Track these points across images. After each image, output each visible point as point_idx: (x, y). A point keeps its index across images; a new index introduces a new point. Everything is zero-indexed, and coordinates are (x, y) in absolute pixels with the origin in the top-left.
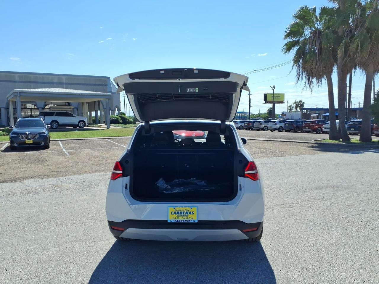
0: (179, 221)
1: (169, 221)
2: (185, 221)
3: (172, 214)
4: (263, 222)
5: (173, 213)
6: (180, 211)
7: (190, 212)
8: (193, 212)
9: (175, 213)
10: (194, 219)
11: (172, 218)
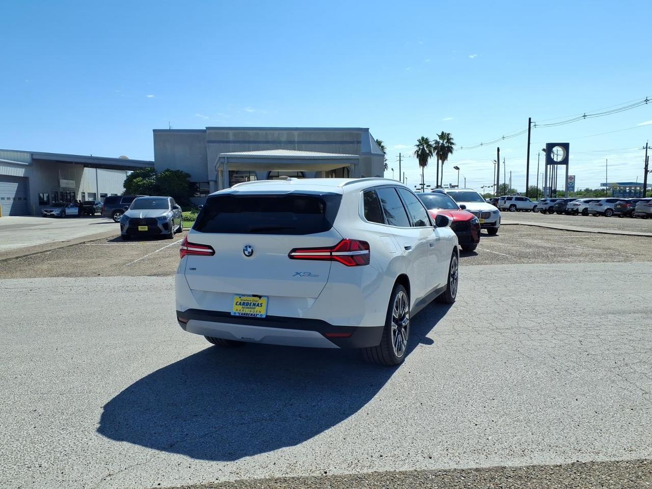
0: (244, 314)
1: (232, 314)
2: (252, 315)
3: (236, 304)
5: (238, 304)
6: (246, 302)
7: (258, 304)
8: (261, 304)
9: (240, 304)
10: (261, 313)
11: (236, 310)
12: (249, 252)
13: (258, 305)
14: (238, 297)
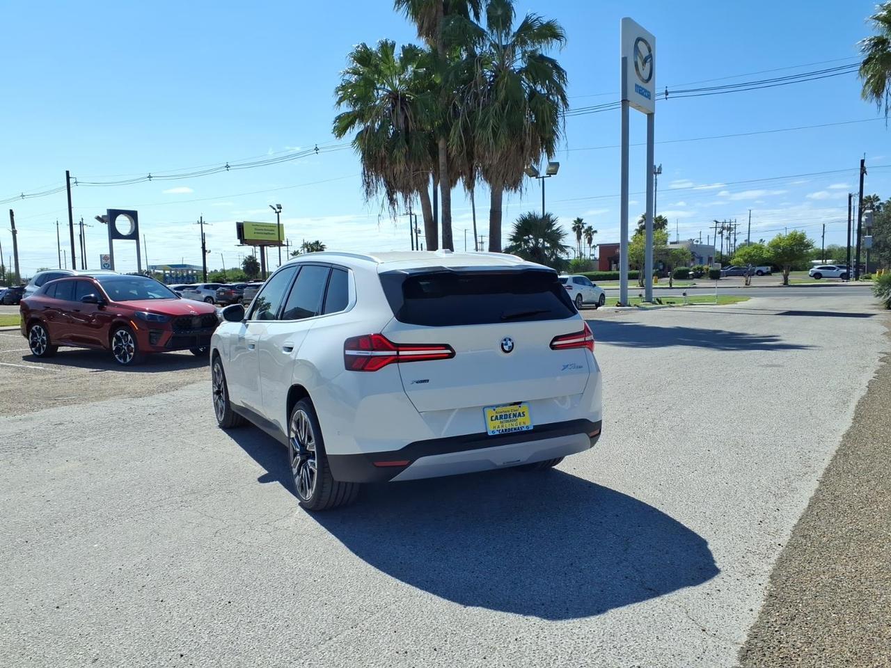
0: (506, 430)
1: (490, 434)
2: (515, 429)
3: (492, 420)
4: (601, 421)
5: (494, 418)
6: (503, 414)
7: (519, 413)
8: (523, 413)
9: (497, 418)
10: (527, 425)
11: (494, 427)
12: (509, 348)
13: (519, 415)
14: (492, 410)
